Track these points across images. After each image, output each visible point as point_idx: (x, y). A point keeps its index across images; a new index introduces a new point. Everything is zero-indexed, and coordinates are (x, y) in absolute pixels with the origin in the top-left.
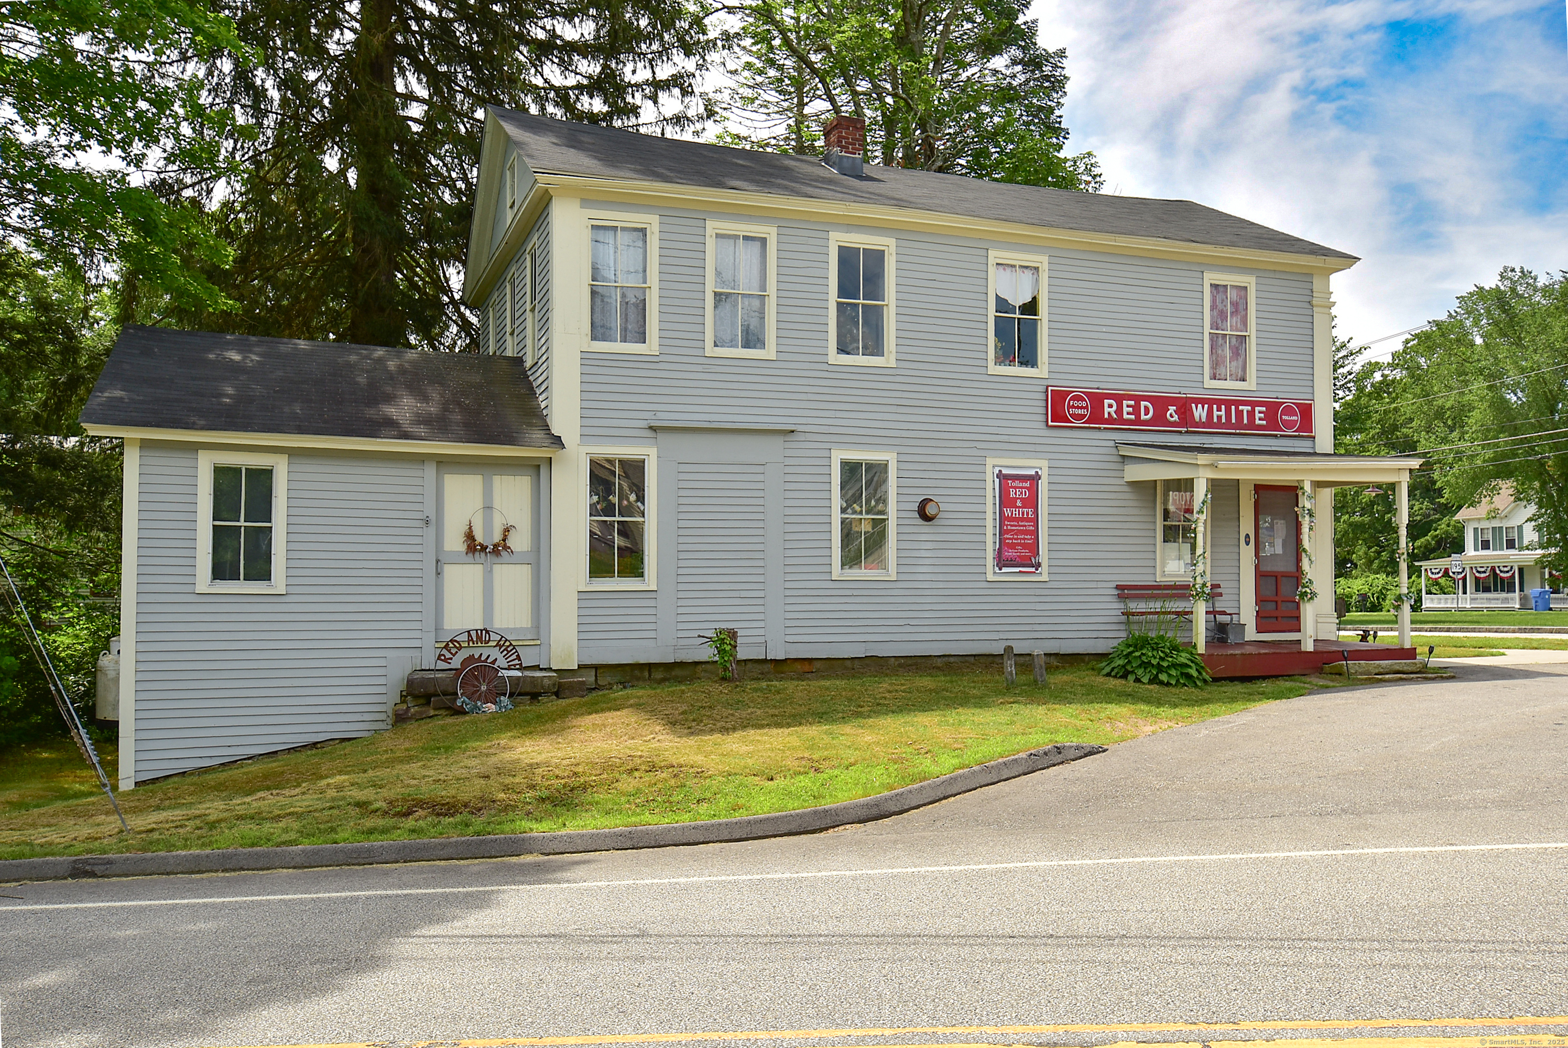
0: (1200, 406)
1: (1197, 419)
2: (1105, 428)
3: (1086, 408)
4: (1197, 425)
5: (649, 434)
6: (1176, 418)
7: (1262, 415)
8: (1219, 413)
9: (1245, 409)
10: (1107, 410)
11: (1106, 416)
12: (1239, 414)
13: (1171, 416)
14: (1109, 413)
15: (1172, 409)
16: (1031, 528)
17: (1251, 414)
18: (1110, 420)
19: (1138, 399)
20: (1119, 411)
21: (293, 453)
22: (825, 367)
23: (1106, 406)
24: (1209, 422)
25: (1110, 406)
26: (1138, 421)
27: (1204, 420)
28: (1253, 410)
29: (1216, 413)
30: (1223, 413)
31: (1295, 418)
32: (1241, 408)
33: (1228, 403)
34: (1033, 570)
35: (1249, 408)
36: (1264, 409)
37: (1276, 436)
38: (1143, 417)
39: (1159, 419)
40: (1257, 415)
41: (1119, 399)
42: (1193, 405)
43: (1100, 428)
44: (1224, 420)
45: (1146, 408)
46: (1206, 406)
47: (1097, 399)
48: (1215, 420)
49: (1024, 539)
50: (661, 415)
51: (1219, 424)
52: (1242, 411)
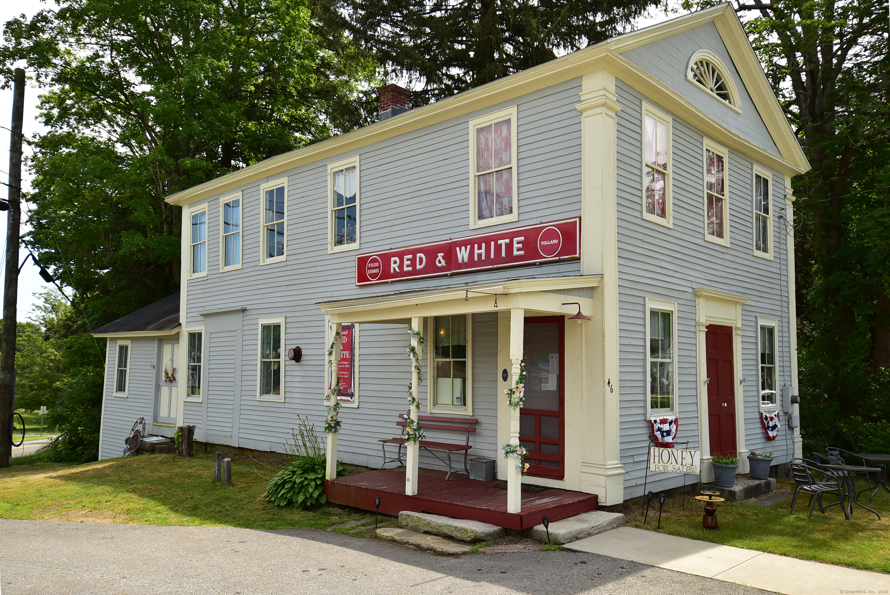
0: (463, 248)
1: (460, 261)
2: (392, 282)
3: (379, 267)
4: (460, 266)
5: (202, 318)
6: (443, 263)
7: (520, 245)
8: (480, 251)
9: (503, 242)
10: (393, 266)
11: (392, 271)
12: (498, 248)
13: (440, 262)
14: (394, 269)
15: (440, 255)
16: (348, 366)
17: (509, 247)
18: (395, 275)
19: (414, 252)
20: (401, 266)
21: (132, 339)
22: (258, 268)
23: (392, 262)
24: (471, 262)
25: (395, 262)
26: (415, 272)
27: (466, 260)
28: (512, 242)
29: (477, 251)
30: (483, 251)
31: (555, 241)
32: (499, 242)
33: (487, 240)
34: (349, 398)
35: (508, 241)
36: (522, 238)
37: (534, 264)
38: (418, 267)
39: (431, 267)
40: (516, 246)
41: (401, 255)
42: (458, 249)
43: (387, 282)
44: (483, 258)
45: (421, 259)
46: (469, 247)
47: (386, 258)
48: (476, 259)
49: (343, 375)
50: (208, 308)
51: (480, 262)
52: (501, 245)
